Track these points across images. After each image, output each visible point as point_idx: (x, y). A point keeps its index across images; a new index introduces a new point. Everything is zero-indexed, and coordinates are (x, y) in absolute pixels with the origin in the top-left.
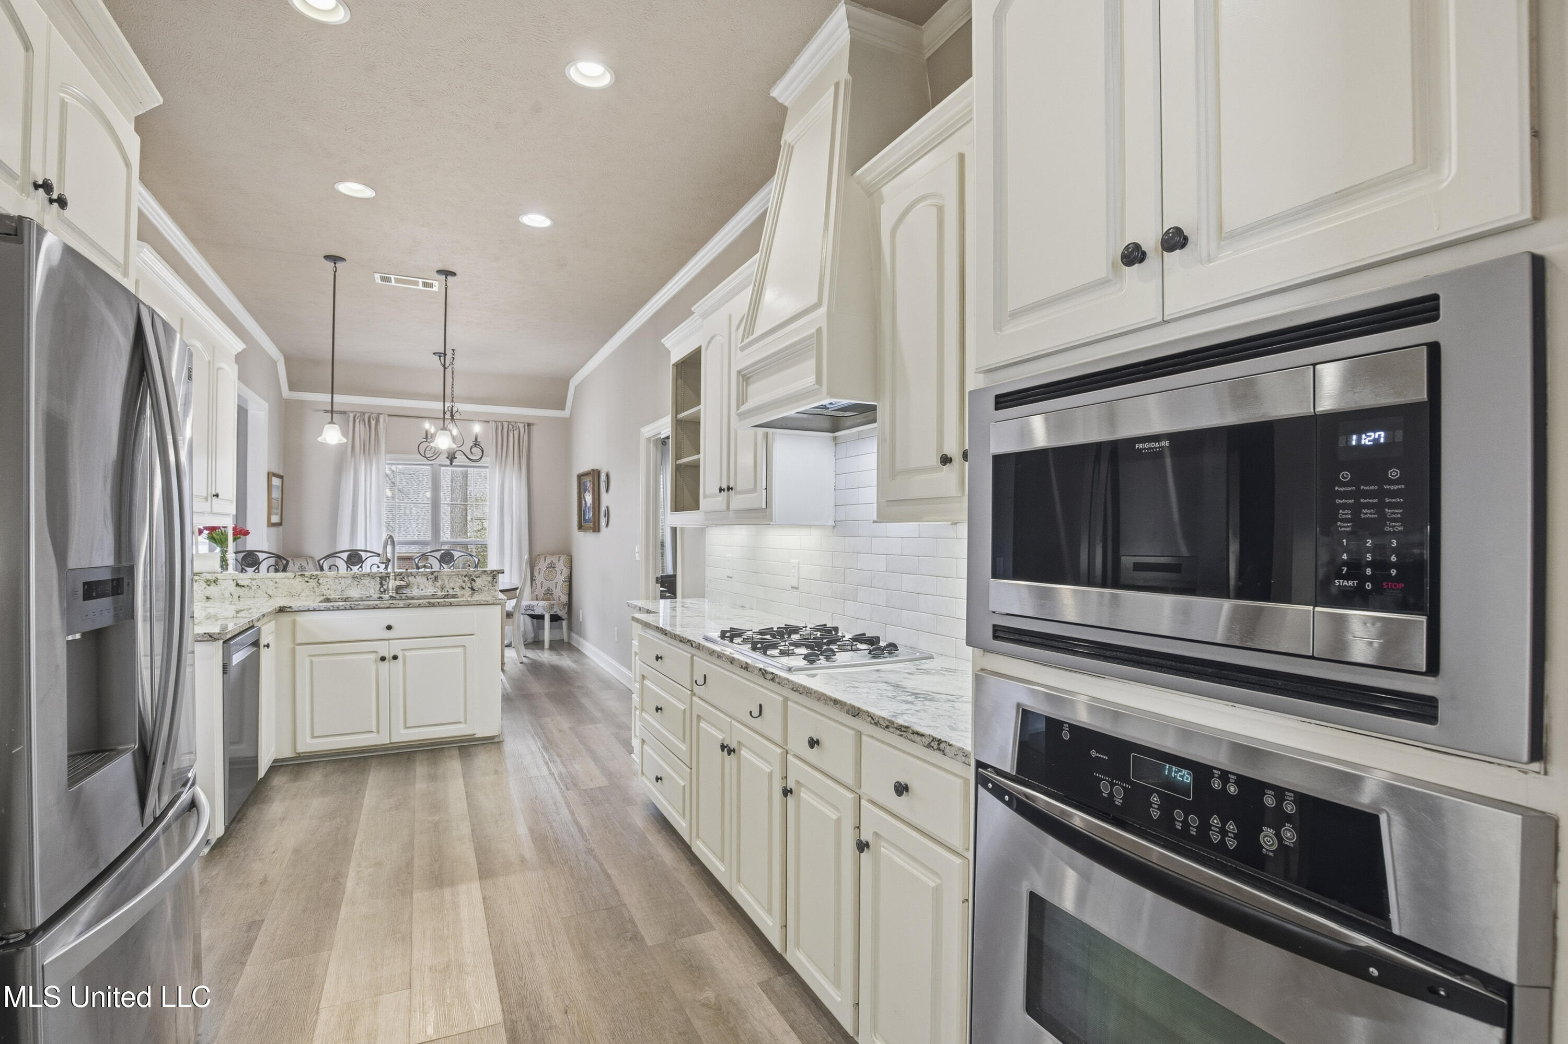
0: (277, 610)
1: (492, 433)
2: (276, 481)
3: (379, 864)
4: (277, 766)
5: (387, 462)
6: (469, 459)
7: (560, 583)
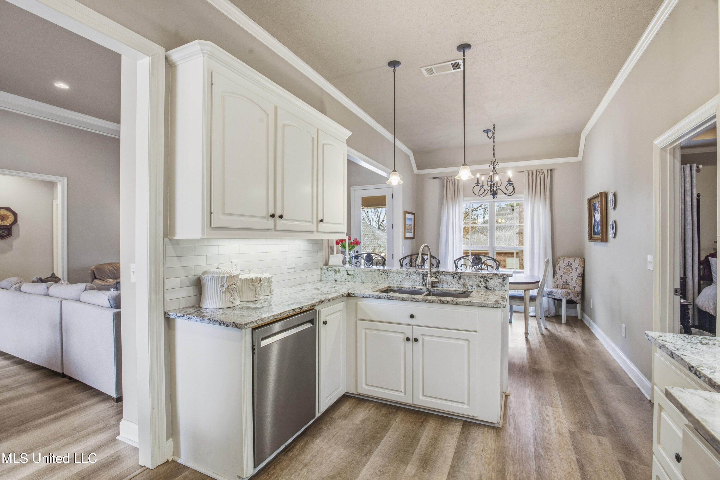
0: (347, 295)
1: (525, 180)
2: (409, 216)
5: (464, 202)
6: (505, 194)
7: (575, 278)
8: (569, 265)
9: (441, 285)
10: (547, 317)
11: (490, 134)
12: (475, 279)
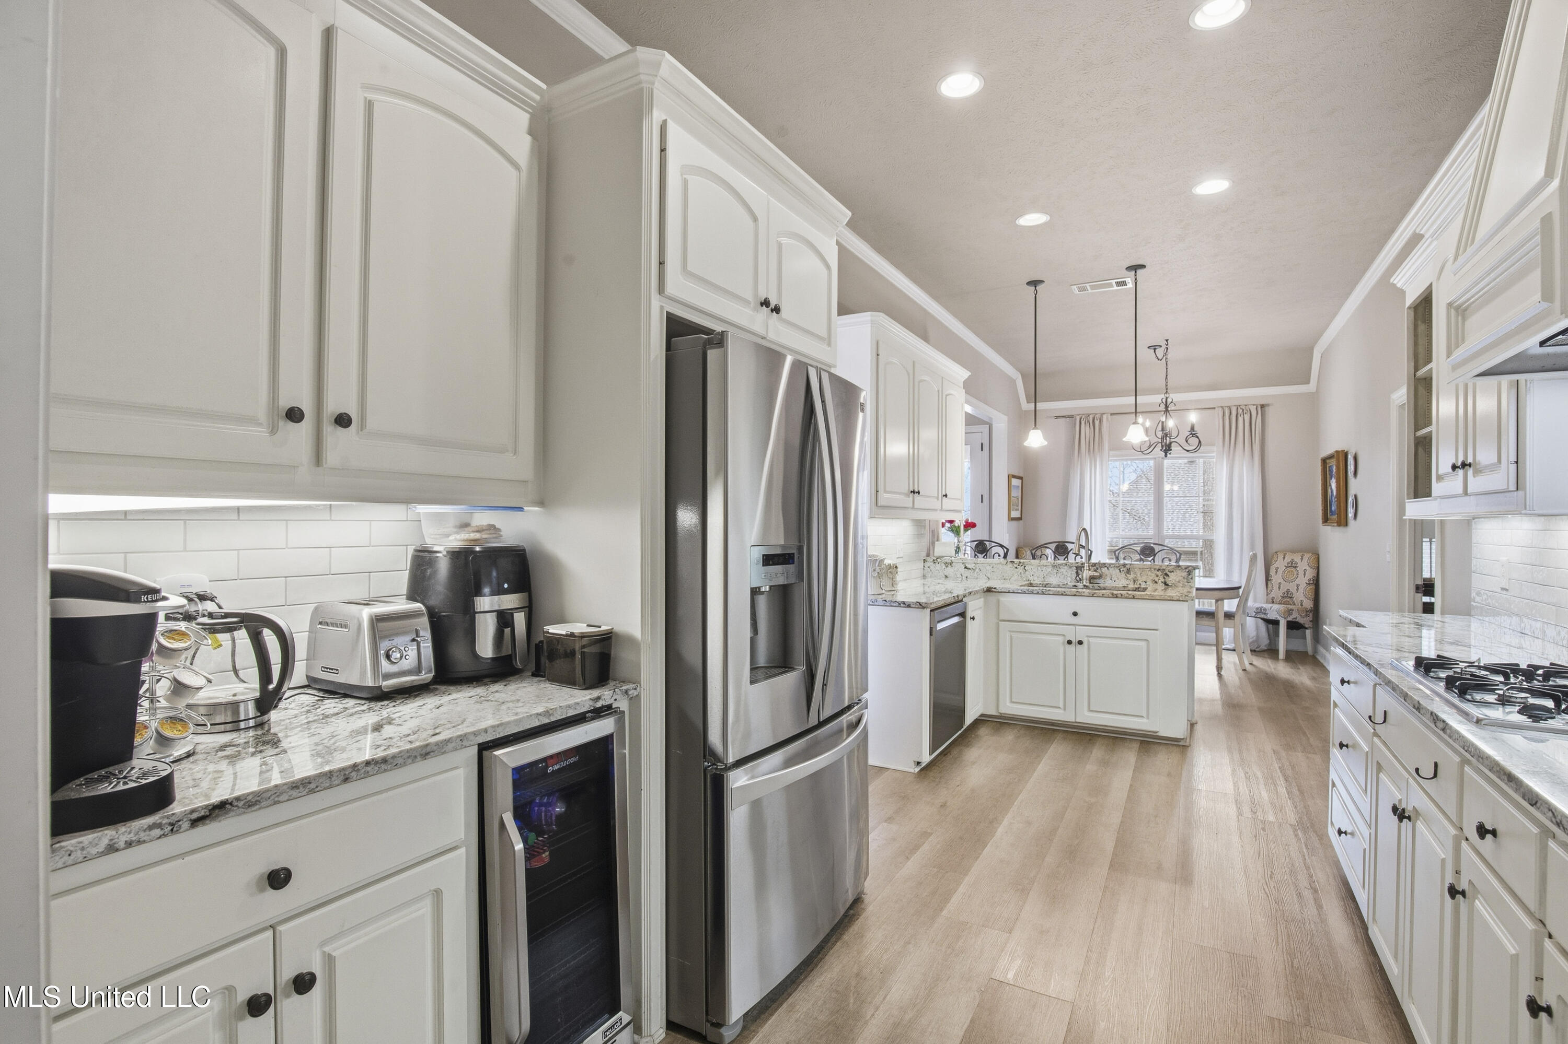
0: (985, 589)
1: (1218, 422)
2: (1016, 482)
3: (1029, 823)
4: (980, 721)
5: (1110, 459)
6: (1188, 451)
7: (1303, 586)
8: (1292, 565)
9: (1103, 581)
10: (1254, 651)
11: (1160, 352)
12: (1150, 573)
